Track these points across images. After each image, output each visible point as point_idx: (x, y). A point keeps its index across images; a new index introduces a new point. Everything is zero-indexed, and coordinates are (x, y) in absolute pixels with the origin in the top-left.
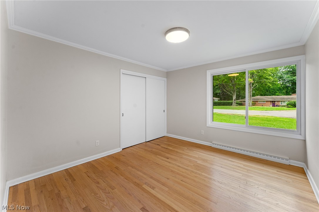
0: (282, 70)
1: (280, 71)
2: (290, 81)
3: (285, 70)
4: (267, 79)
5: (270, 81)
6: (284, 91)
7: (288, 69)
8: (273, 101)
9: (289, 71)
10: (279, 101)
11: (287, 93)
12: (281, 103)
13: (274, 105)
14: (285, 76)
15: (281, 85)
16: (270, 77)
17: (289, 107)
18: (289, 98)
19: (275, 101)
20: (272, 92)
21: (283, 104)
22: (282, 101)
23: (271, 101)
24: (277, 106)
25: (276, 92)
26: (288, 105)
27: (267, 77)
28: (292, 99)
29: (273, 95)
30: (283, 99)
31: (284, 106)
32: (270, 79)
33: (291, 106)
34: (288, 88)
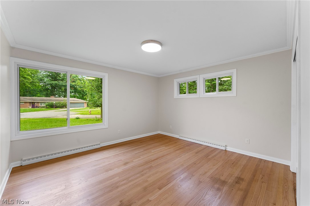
0: (42, 73)
1: (41, 73)
2: (49, 84)
3: (45, 73)
4: (25, 78)
5: (28, 81)
6: (45, 93)
7: (48, 74)
8: (32, 102)
9: (48, 75)
10: (39, 102)
11: (47, 95)
12: (41, 104)
13: (33, 107)
14: (46, 79)
15: (42, 87)
16: (29, 77)
17: (48, 108)
18: (48, 100)
19: (34, 103)
20: (33, 93)
21: (43, 105)
22: (41, 102)
23: (30, 103)
24: (36, 107)
25: (37, 94)
26: (47, 106)
27: (25, 76)
28: (50, 100)
29: (33, 96)
30: (43, 100)
31: (43, 107)
32: (28, 79)
33: (50, 107)
34: (48, 91)
